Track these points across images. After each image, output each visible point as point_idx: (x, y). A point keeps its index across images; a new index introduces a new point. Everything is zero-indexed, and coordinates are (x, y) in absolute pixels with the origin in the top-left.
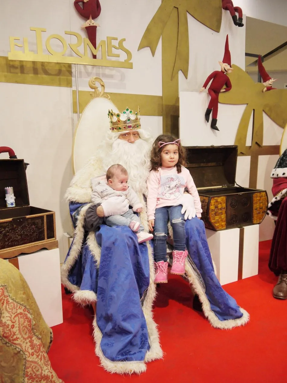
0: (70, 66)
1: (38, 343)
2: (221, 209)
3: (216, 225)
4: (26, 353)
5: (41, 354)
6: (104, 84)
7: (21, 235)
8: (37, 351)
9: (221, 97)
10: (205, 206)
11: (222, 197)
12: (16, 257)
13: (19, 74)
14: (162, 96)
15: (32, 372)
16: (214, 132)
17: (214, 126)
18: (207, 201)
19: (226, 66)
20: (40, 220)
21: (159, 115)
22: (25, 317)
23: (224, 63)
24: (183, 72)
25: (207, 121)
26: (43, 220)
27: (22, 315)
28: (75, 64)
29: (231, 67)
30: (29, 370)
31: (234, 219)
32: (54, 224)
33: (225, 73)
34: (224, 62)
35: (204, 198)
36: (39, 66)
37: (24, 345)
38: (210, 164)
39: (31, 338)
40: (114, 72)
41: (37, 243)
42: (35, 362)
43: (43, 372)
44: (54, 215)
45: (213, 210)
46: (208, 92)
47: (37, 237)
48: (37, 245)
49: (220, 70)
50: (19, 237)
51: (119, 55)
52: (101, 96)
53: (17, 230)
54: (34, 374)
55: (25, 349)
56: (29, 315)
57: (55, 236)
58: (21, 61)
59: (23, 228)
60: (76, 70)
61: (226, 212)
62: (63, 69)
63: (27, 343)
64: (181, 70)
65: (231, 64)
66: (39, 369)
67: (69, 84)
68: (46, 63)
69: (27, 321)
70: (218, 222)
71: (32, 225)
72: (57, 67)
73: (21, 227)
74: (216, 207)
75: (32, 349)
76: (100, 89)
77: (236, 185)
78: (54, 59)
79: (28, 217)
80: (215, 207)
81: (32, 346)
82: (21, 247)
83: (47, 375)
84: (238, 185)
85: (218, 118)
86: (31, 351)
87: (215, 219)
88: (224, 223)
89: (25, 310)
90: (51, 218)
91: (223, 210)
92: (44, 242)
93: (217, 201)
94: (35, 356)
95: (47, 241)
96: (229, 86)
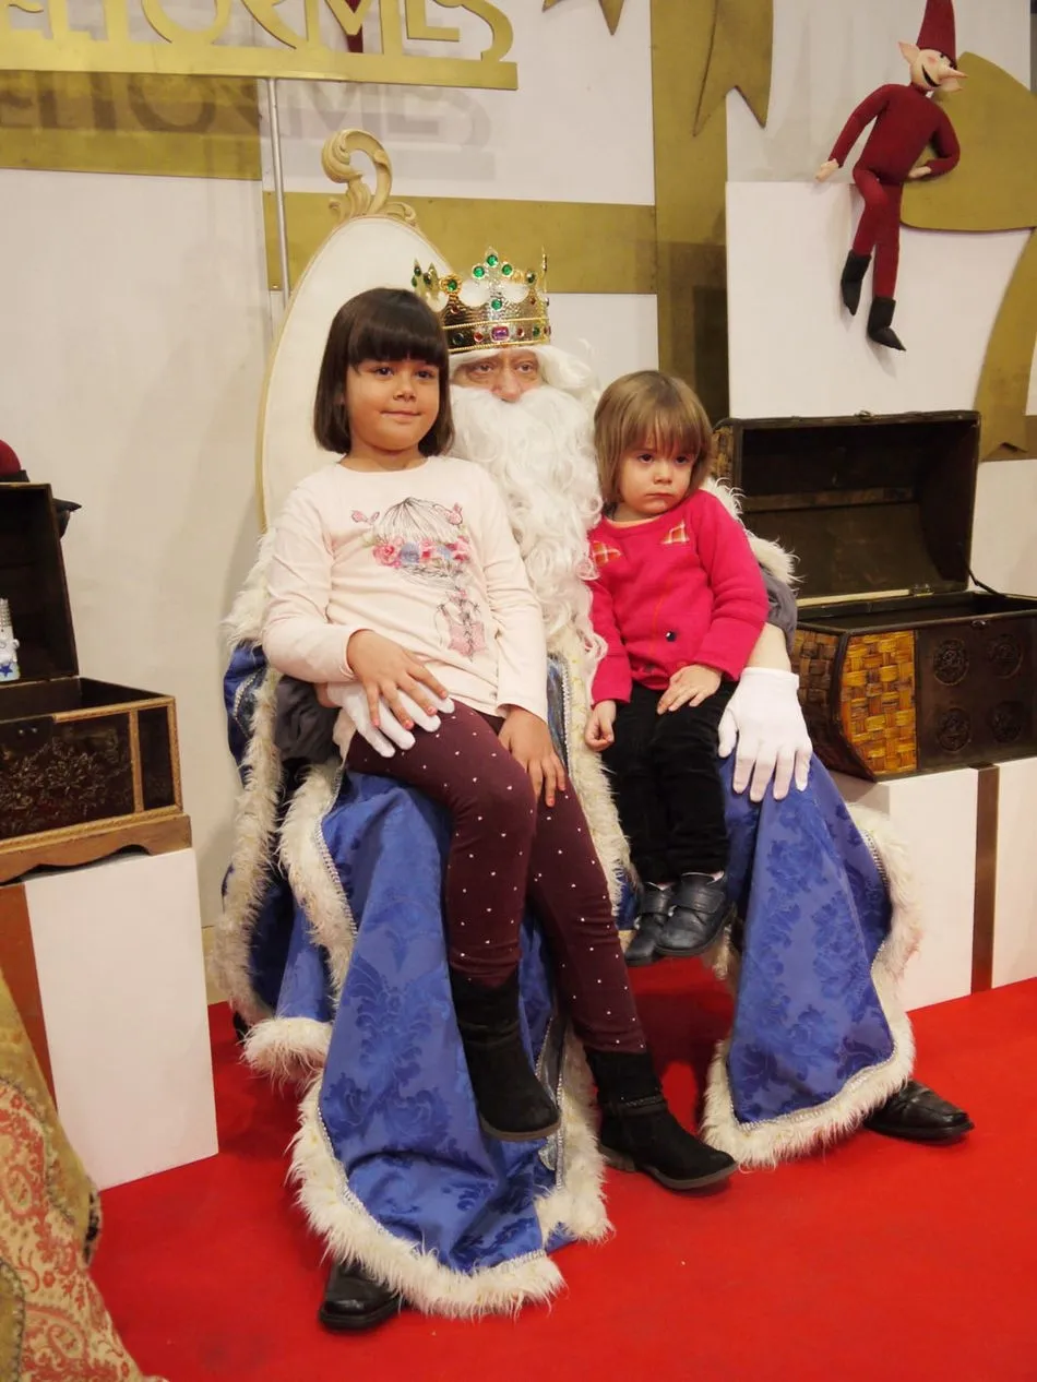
0: (249, 87)
1: (67, 1239)
2: (893, 686)
3: (874, 754)
4: (25, 1276)
5: (78, 1280)
6: (387, 159)
7: (34, 792)
8: (66, 1268)
9: (913, 200)
10: (822, 675)
11: (898, 635)
12: (17, 880)
13: (37, 131)
14: (653, 204)
15: (48, 1351)
16: (880, 358)
17: (880, 331)
18: (831, 650)
19: (932, 60)
20: (113, 731)
21: (642, 289)
22: (19, 1131)
23: (921, 49)
24: (744, 97)
25: (848, 310)
26: (123, 731)
27: (8, 1123)
28: (267, 79)
29: (953, 65)
30: (38, 1344)
31: (954, 728)
32: (173, 747)
33: (929, 95)
34: (923, 44)
35: (822, 639)
36: (120, 95)
37: (13, 1244)
38: (857, 497)
39: (41, 1214)
40: (439, 109)
41: (103, 827)
42: (58, 1312)
43: (90, 1350)
44: (170, 712)
45: (854, 692)
46: (853, 182)
47: (103, 801)
48: (101, 835)
49: (906, 82)
50: (27, 801)
51: (456, 31)
52: (378, 212)
53: (18, 770)
54: (59, 1360)
55: (20, 1259)
56: (34, 1125)
57: (177, 799)
58: (41, 75)
59: (42, 763)
60: (274, 103)
61: (917, 700)
62: (223, 101)
63: (25, 1235)
64: (737, 88)
65: (958, 55)
66: (74, 1340)
67: (247, 166)
68: (147, 81)
69: (28, 1146)
70: (879, 741)
71: (78, 752)
72: (196, 95)
73: (34, 758)
74: (872, 678)
75: (47, 1258)
76: (371, 181)
77: (972, 587)
78: (175, 61)
79: (60, 716)
80: (868, 676)
81: (47, 1247)
82: (34, 841)
83: (107, 1363)
84: (982, 586)
85: (900, 294)
86: (42, 1268)
87: (865, 731)
88: (905, 749)
89: (17, 1102)
90: (157, 723)
91: (901, 689)
92: (129, 821)
93: (873, 652)
94: (57, 1289)
95: (143, 819)
96: (946, 153)
